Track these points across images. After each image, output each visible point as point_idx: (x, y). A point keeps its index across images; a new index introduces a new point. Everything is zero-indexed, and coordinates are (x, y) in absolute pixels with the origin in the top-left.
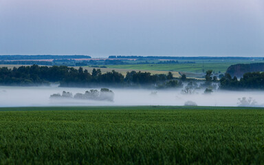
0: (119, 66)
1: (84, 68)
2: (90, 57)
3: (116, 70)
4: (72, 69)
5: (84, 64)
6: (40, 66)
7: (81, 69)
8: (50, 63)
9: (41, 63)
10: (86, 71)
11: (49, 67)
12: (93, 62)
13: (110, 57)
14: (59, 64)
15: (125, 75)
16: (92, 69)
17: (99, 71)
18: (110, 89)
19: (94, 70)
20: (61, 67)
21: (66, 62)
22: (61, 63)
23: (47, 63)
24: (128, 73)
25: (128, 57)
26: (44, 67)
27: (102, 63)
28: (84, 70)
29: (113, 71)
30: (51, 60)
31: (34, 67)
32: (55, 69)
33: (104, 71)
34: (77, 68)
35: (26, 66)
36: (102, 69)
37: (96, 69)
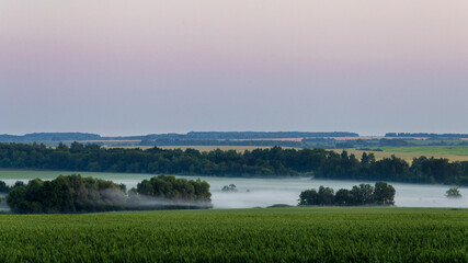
0: (401, 148)
1: (350, 152)
2: (357, 135)
3: (397, 155)
4: (331, 153)
5: (349, 144)
6: (284, 148)
7: (345, 153)
8: (298, 144)
9: (285, 143)
10: (352, 156)
11: (297, 150)
12: (361, 142)
13: (387, 135)
14: (312, 146)
15: (410, 162)
16: (361, 153)
17: (372, 155)
18: (389, 184)
19: (364, 155)
20: (315, 150)
21: (321, 143)
22: (314, 144)
23: (293, 144)
24: (415, 160)
25: (415, 135)
26: (290, 151)
27: (375, 144)
28: (349, 155)
29: (393, 156)
30: (300, 139)
31: (276, 150)
32: (306, 152)
33: (379, 157)
34: (339, 151)
35: (263, 148)
36: (375, 154)
37: (368, 153)
